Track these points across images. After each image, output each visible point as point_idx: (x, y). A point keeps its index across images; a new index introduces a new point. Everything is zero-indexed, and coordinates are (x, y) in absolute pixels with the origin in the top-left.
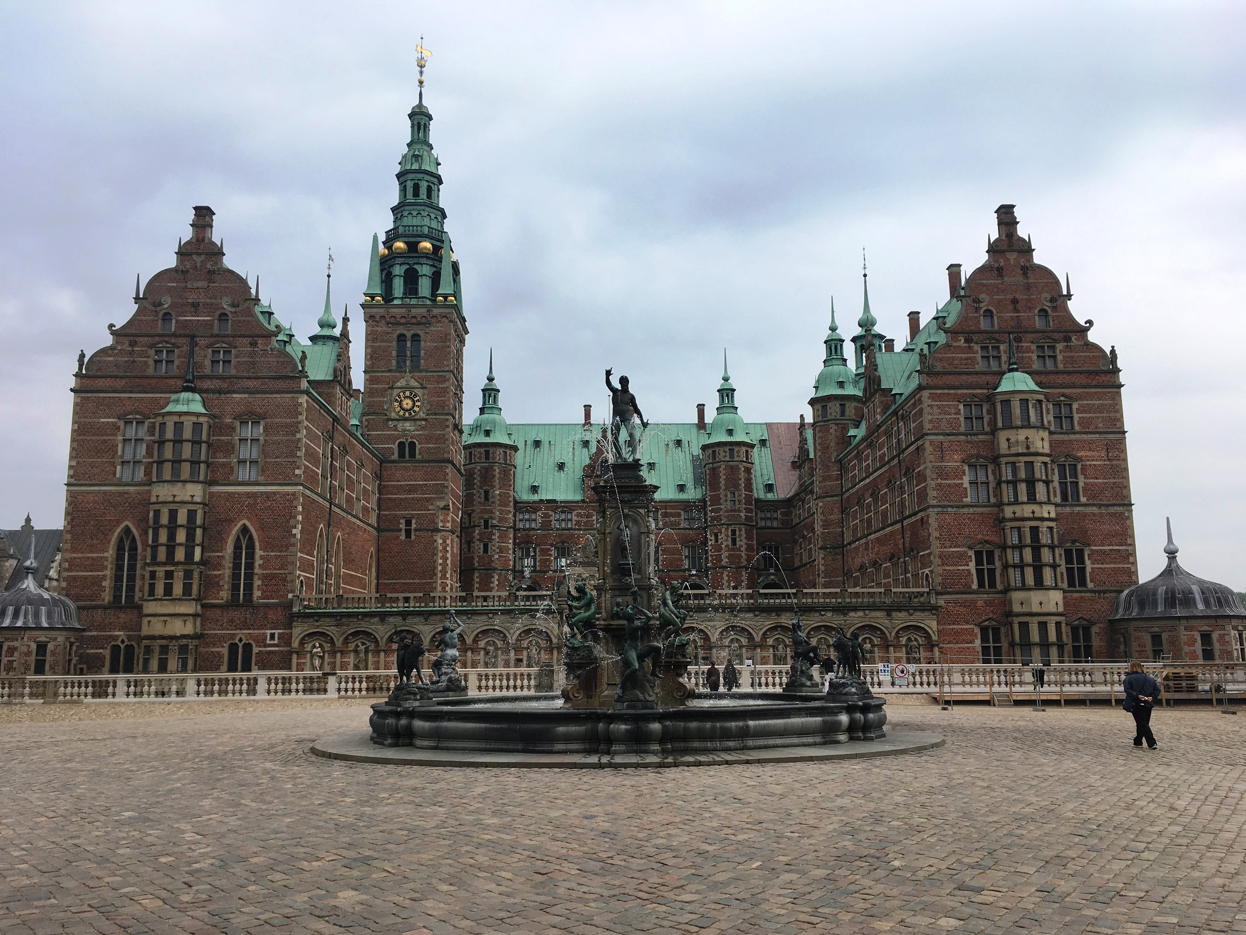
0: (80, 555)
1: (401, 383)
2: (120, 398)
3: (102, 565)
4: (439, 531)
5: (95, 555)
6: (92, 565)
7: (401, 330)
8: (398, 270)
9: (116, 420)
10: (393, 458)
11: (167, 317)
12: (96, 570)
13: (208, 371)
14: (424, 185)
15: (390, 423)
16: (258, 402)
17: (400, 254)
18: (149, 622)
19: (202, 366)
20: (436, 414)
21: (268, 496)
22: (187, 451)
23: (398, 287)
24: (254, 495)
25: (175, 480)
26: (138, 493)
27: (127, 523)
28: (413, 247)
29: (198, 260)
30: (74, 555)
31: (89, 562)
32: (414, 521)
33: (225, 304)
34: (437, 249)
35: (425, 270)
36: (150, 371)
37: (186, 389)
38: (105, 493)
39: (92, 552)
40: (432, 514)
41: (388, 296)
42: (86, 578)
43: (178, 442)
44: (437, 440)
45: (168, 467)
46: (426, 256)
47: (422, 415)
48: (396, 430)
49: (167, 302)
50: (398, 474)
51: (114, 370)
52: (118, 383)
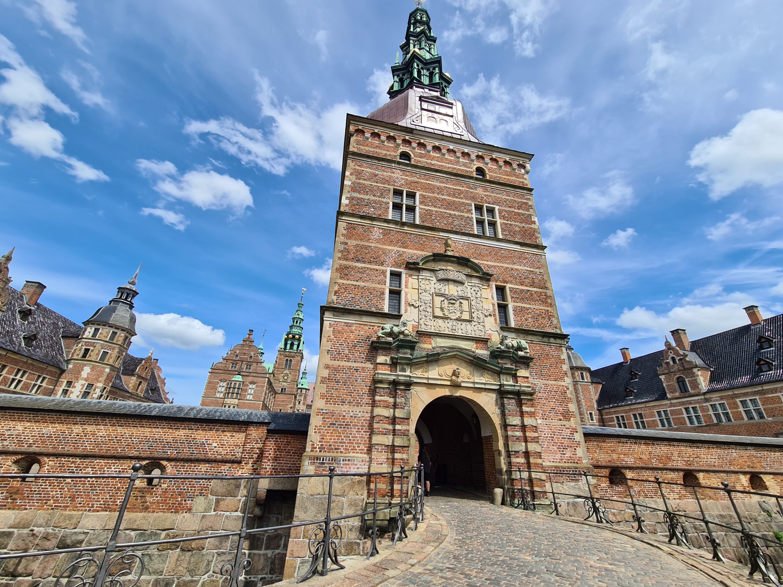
1: (285, 372)
2: (221, 375)
7: (287, 358)
8: (289, 342)
9: (219, 381)
10: (279, 392)
11: (237, 356)
13: (244, 370)
14: (299, 321)
15: (280, 382)
16: (255, 379)
17: (290, 339)
19: (243, 369)
20: (293, 381)
21: (254, 404)
22: (236, 390)
23: (288, 346)
24: (250, 403)
25: (232, 398)
26: (220, 400)
28: (294, 337)
29: (248, 342)
33: (252, 353)
34: (300, 338)
35: (296, 343)
36: (230, 369)
37: (238, 374)
38: (212, 400)
41: (285, 349)
43: (234, 388)
44: (292, 388)
45: (230, 394)
46: (297, 340)
47: (289, 381)
48: (281, 385)
49: (238, 352)
50: (280, 397)
51: (221, 368)
52: (221, 371)
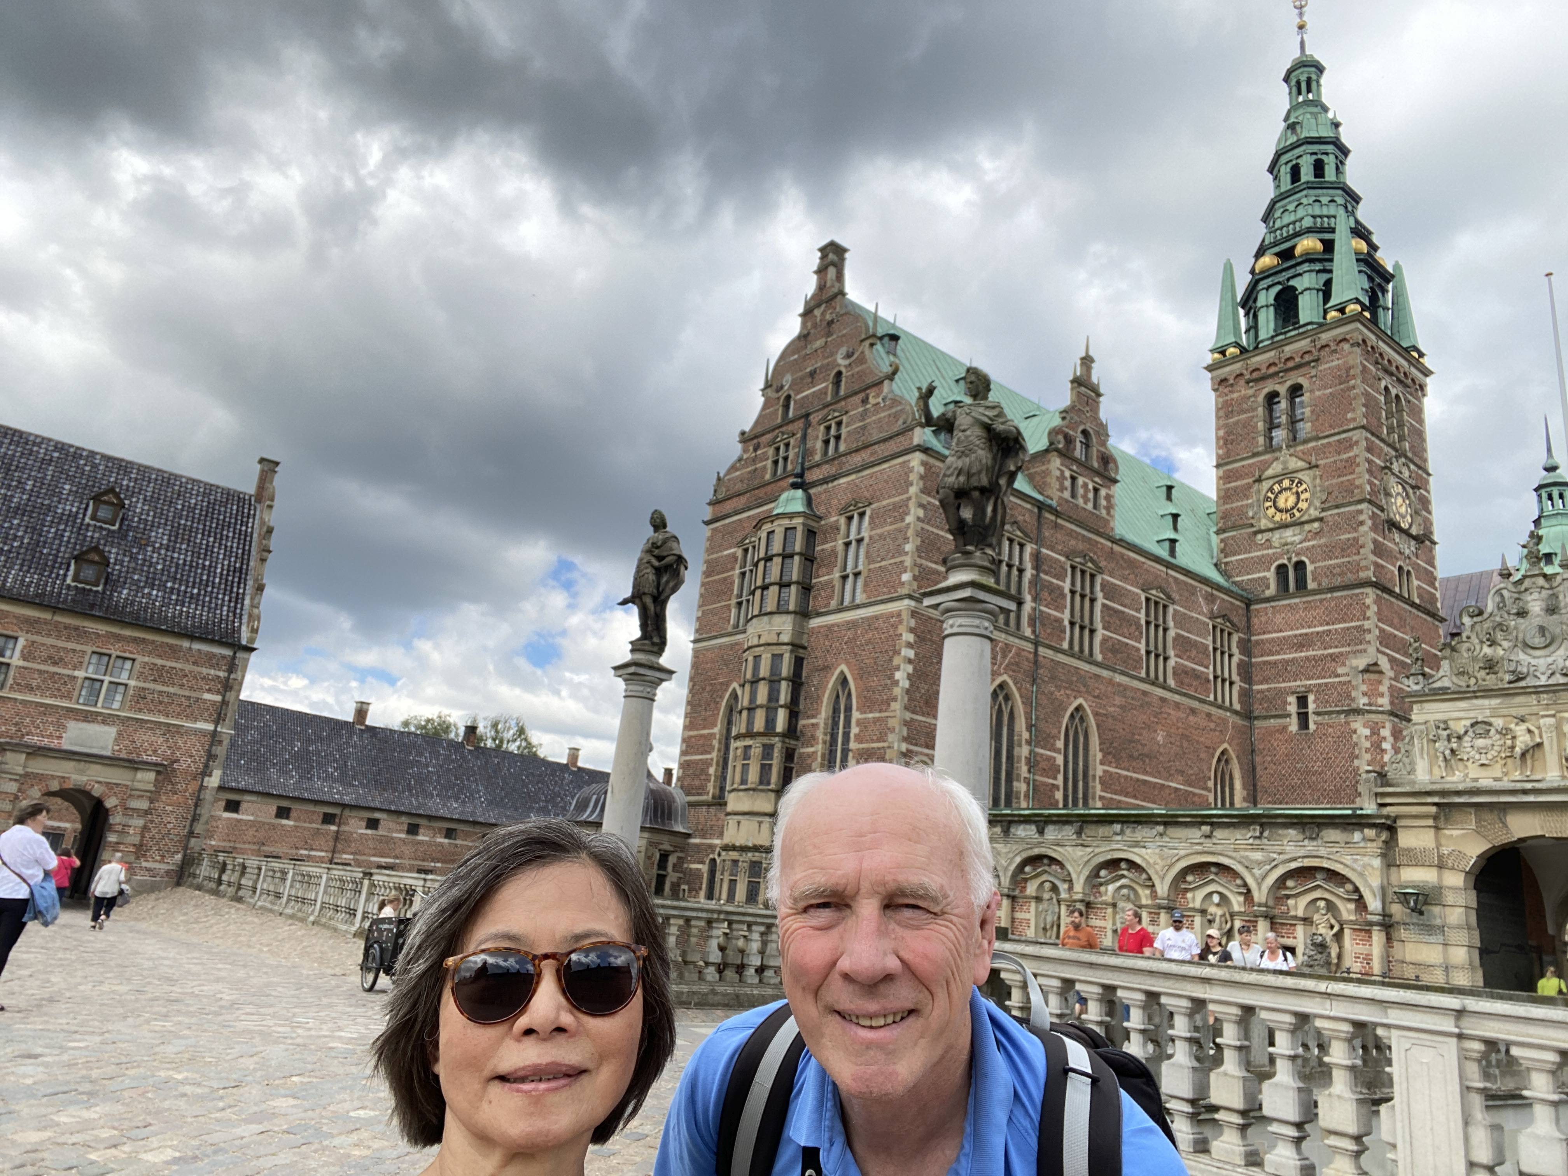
0: (696, 733)
1: (1276, 468)
3: (712, 745)
4: (1357, 712)
5: (707, 732)
7: (1269, 386)
8: (1265, 300)
9: (736, 550)
10: (1269, 593)
11: (787, 401)
12: (705, 753)
13: (818, 457)
14: (1307, 162)
15: (1259, 536)
16: (866, 481)
19: (813, 452)
20: (1337, 507)
21: (870, 622)
22: (776, 570)
23: (1265, 323)
24: (854, 624)
25: (763, 612)
27: (735, 685)
29: (822, 312)
30: (692, 733)
31: (701, 742)
32: (1311, 698)
33: (840, 358)
35: (1308, 281)
36: (768, 476)
37: (793, 487)
38: (721, 647)
39: (704, 728)
40: (1344, 683)
42: (697, 763)
44: (1343, 550)
46: (1309, 260)
47: (1314, 513)
48: (1271, 547)
49: (787, 380)
50: (1278, 619)
51: (739, 487)
52: (741, 502)
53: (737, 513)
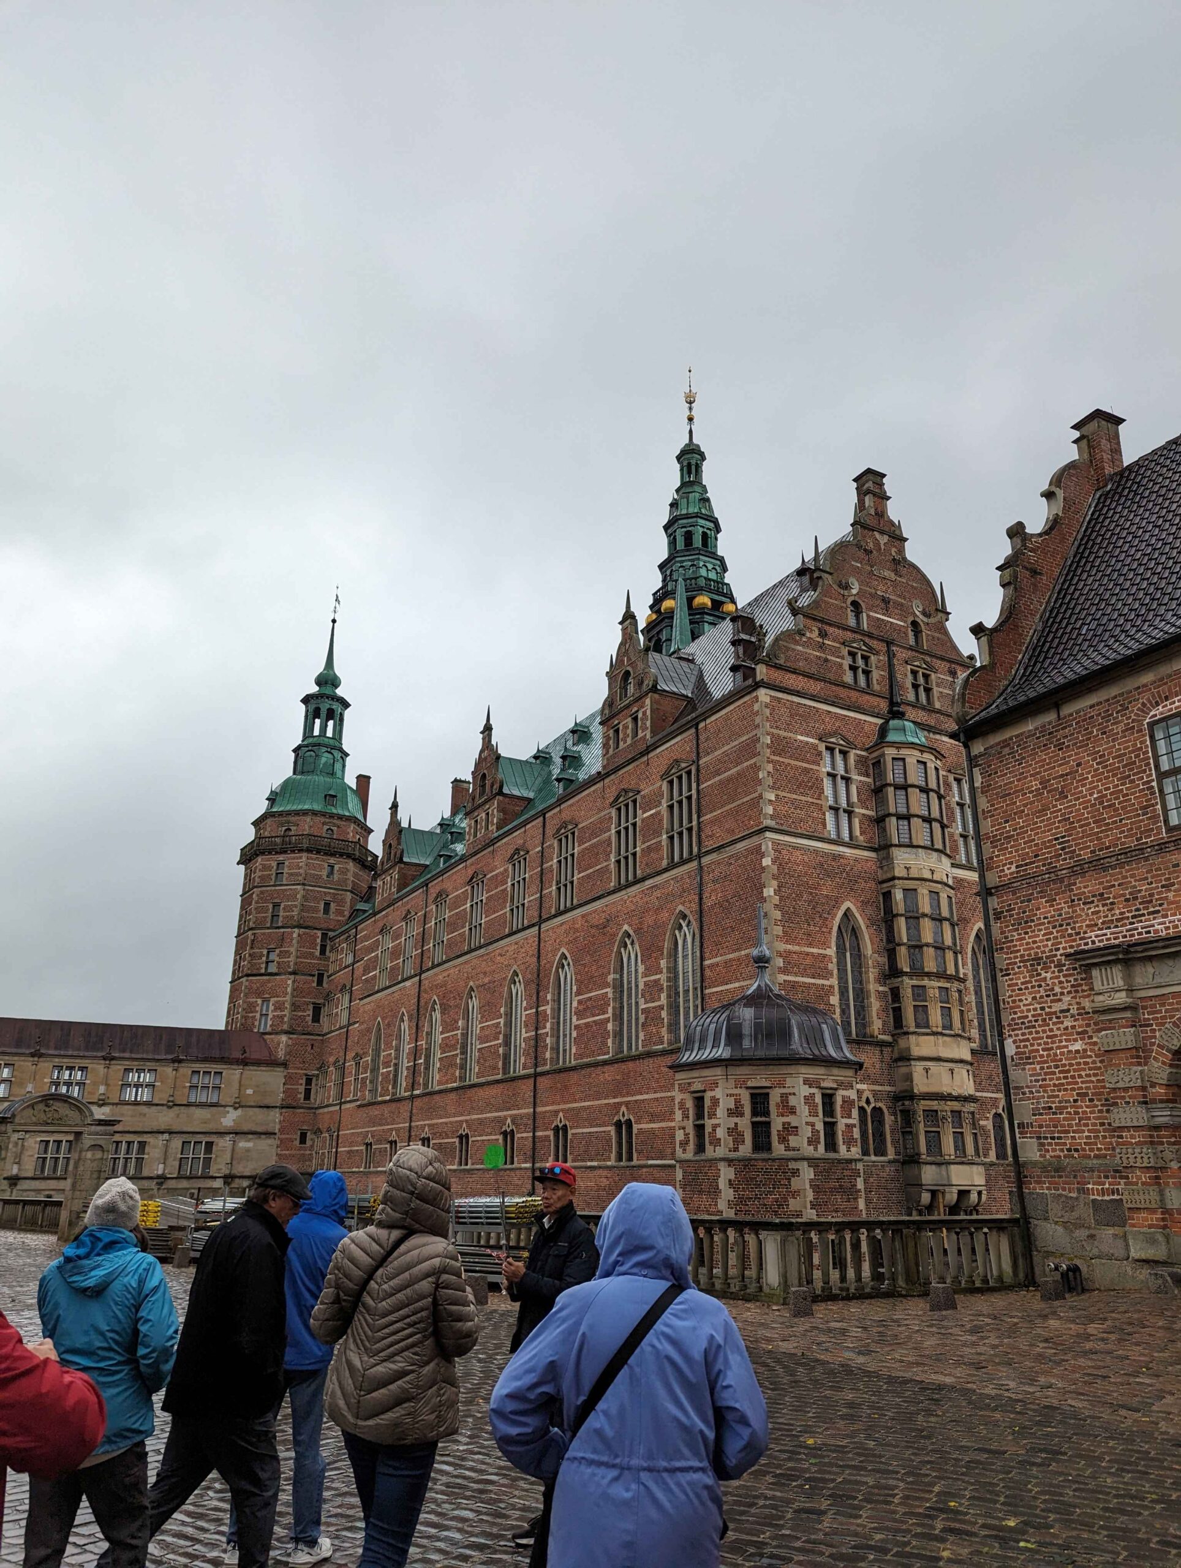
0: (796, 948)
2: (817, 710)
3: (826, 968)
5: (815, 951)
6: (812, 966)
9: (817, 742)
11: (855, 606)
12: (820, 977)
13: (910, 696)
18: (927, 1070)
19: (903, 686)
26: (856, 860)
27: (847, 904)
29: (877, 537)
30: (789, 947)
31: (808, 962)
36: (848, 679)
38: (816, 851)
39: (810, 945)
42: (808, 986)
49: (854, 585)
51: (801, 664)
52: (815, 687)
53: (813, 698)
